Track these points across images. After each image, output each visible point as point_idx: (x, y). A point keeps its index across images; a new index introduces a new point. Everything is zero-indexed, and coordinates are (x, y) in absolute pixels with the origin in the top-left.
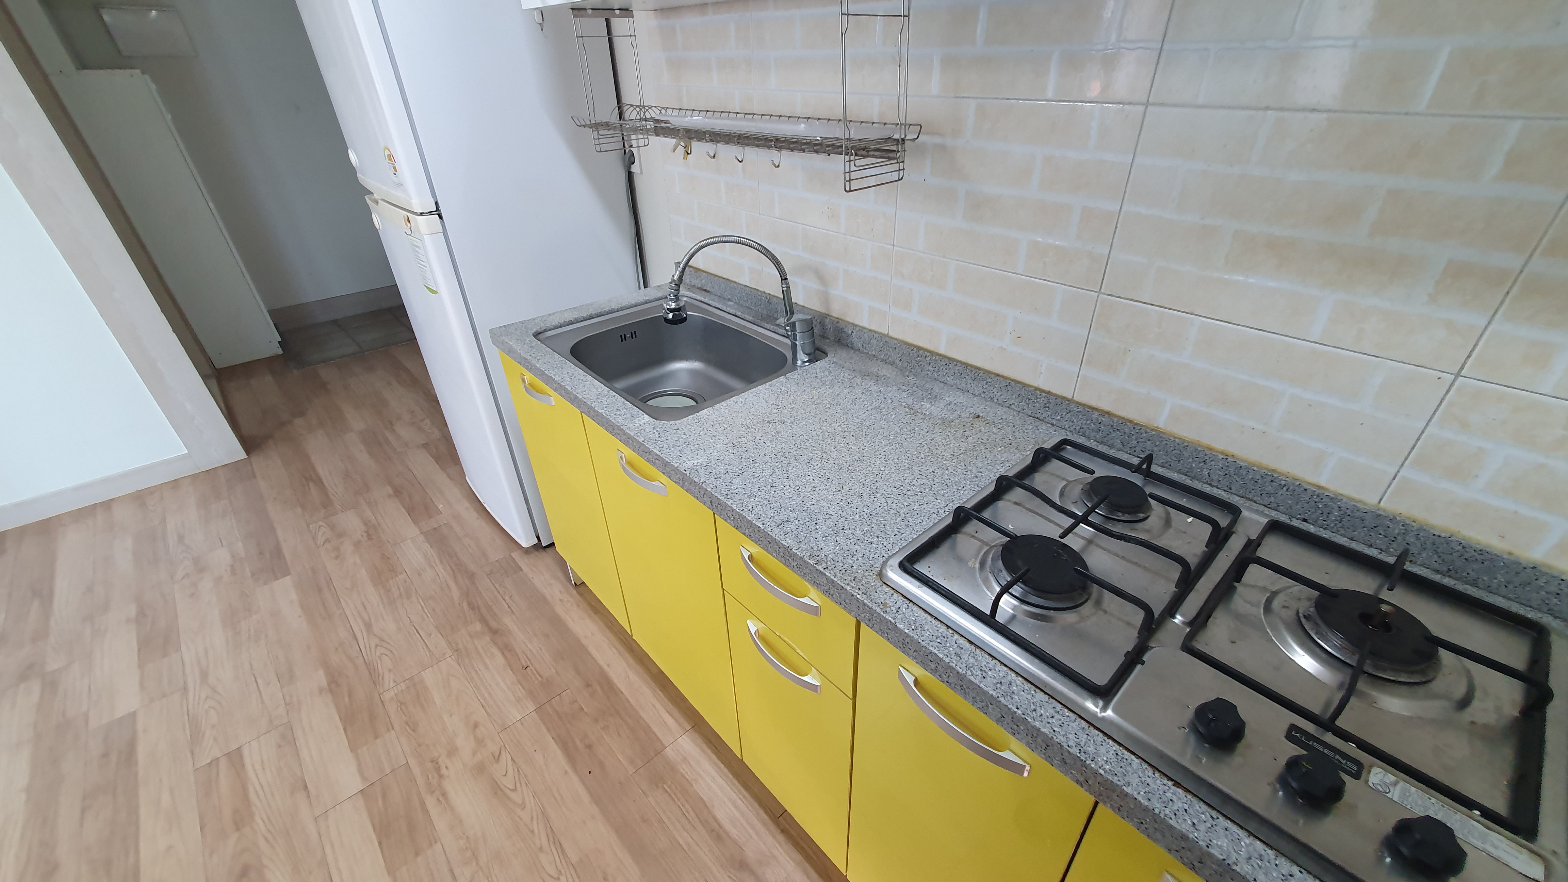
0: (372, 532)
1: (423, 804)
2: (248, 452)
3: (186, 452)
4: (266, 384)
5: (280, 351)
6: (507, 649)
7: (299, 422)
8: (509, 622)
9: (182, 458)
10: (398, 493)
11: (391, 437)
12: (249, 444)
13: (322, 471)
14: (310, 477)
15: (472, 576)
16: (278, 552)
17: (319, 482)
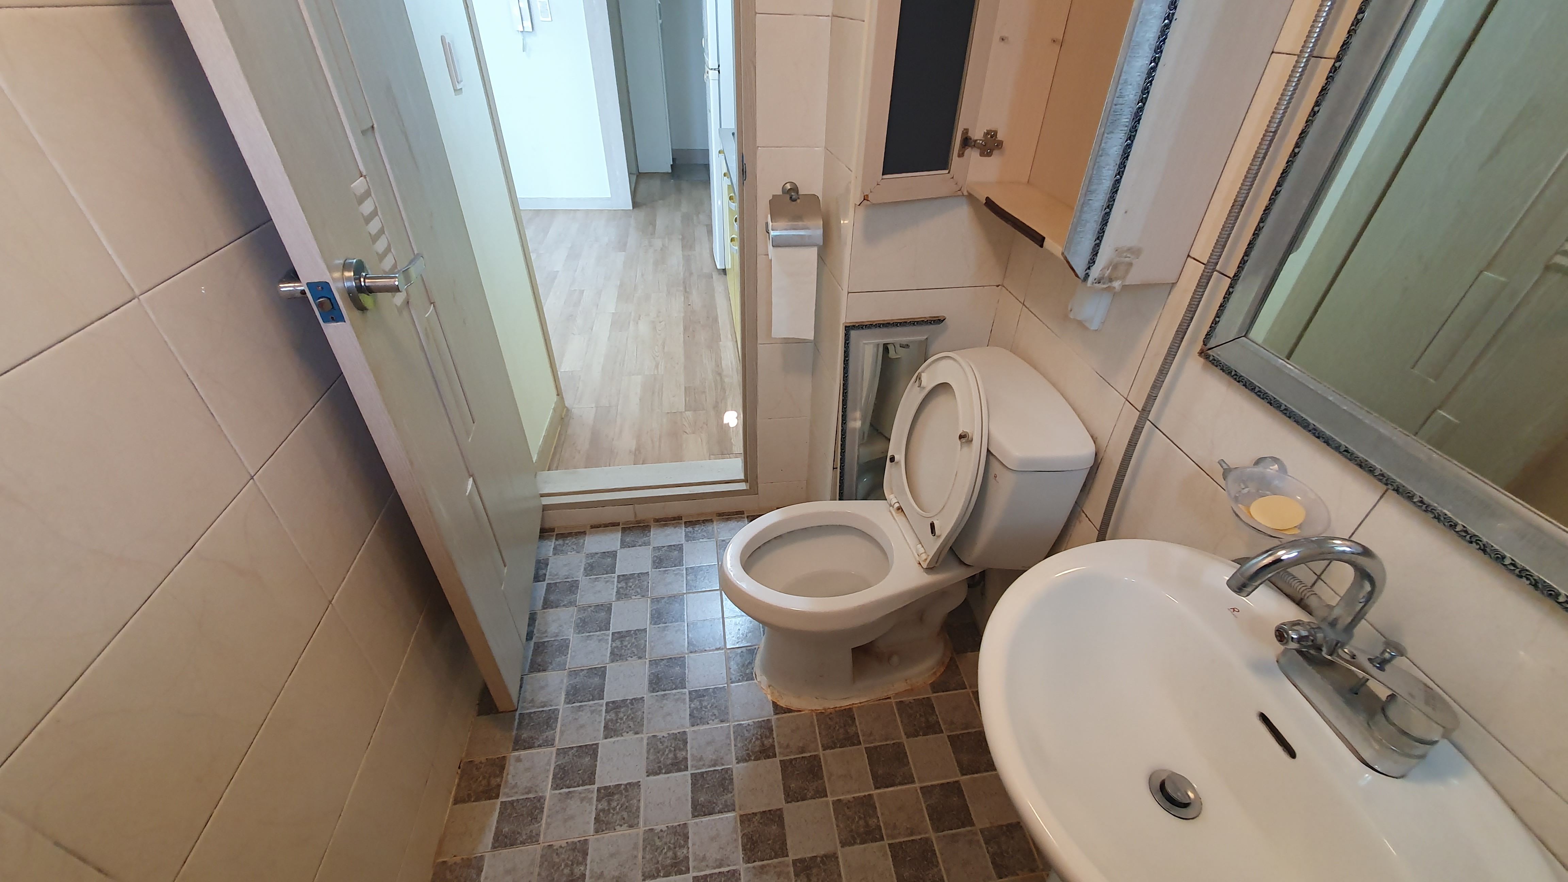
0: (664, 249)
1: (629, 322)
2: (633, 208)
3: (610, 196)
4: (655, 185)
5: (670, 171)
6: (687, 298)
7: (661, 202)
8: (694, 292)
9: (608, 199)
10: (683, 239)
11: (695, 218)
12: (635, 205)
13: (658, 223)
14: (653, 224)
15: (691, 274)
16: (625, 244)
17: (654, 226)
